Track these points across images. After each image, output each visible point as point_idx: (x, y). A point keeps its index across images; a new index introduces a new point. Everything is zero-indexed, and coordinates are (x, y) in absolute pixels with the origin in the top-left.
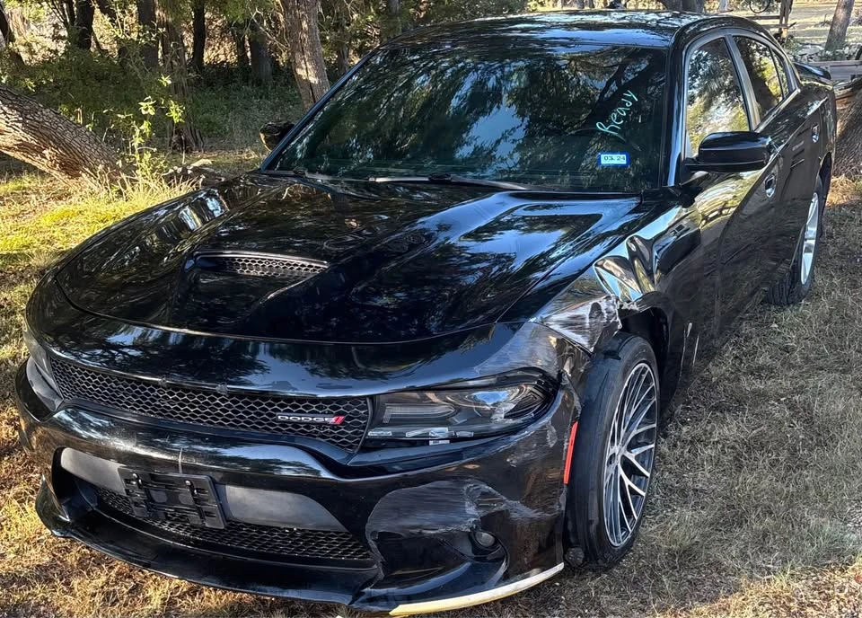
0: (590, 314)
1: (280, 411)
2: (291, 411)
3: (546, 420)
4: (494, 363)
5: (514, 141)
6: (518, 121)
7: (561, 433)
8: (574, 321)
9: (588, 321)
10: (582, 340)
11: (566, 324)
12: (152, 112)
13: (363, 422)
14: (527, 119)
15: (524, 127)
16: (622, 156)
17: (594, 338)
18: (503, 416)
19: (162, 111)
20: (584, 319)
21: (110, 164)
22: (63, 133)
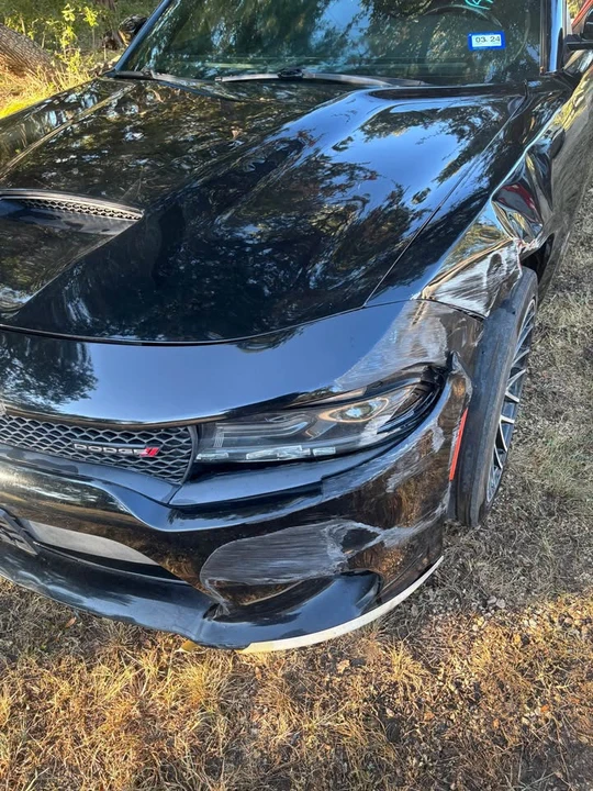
0: (489, 271)
1: (75, 437)
2: (89, 439)
3: (431, 423)
4: (363, 371)
5: (361, 30)
6: (363, 8)
7: (448, 430)
8: (470, 284)
9: (485, 280)
10: (476, 306)
11: (458, 292)
12: (72, 18)
13: (185, 452)
14: (371, 8)
15: (368, 16)
16: (496, 36)
17: (491, 299)
18: (375, 432)
19: (80, 17)
20: (481, 278)
21: (47, 65)
22: (7, 41)
